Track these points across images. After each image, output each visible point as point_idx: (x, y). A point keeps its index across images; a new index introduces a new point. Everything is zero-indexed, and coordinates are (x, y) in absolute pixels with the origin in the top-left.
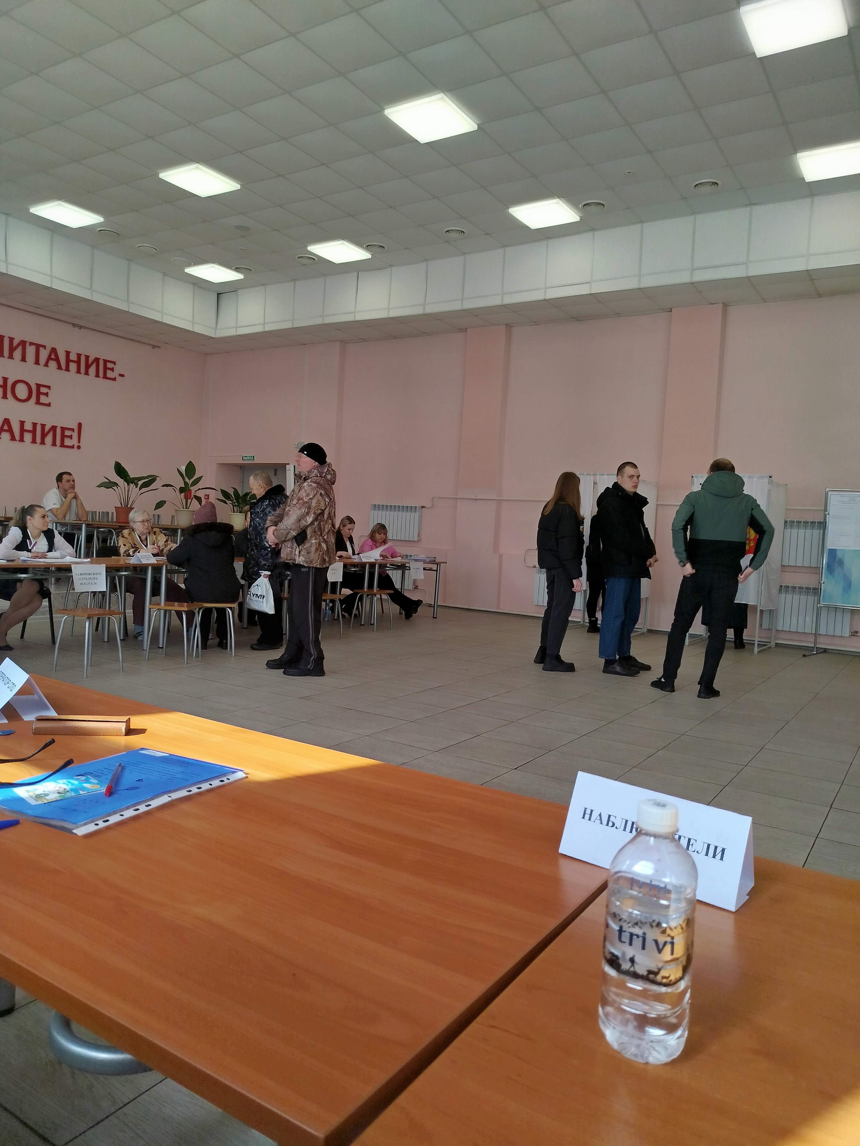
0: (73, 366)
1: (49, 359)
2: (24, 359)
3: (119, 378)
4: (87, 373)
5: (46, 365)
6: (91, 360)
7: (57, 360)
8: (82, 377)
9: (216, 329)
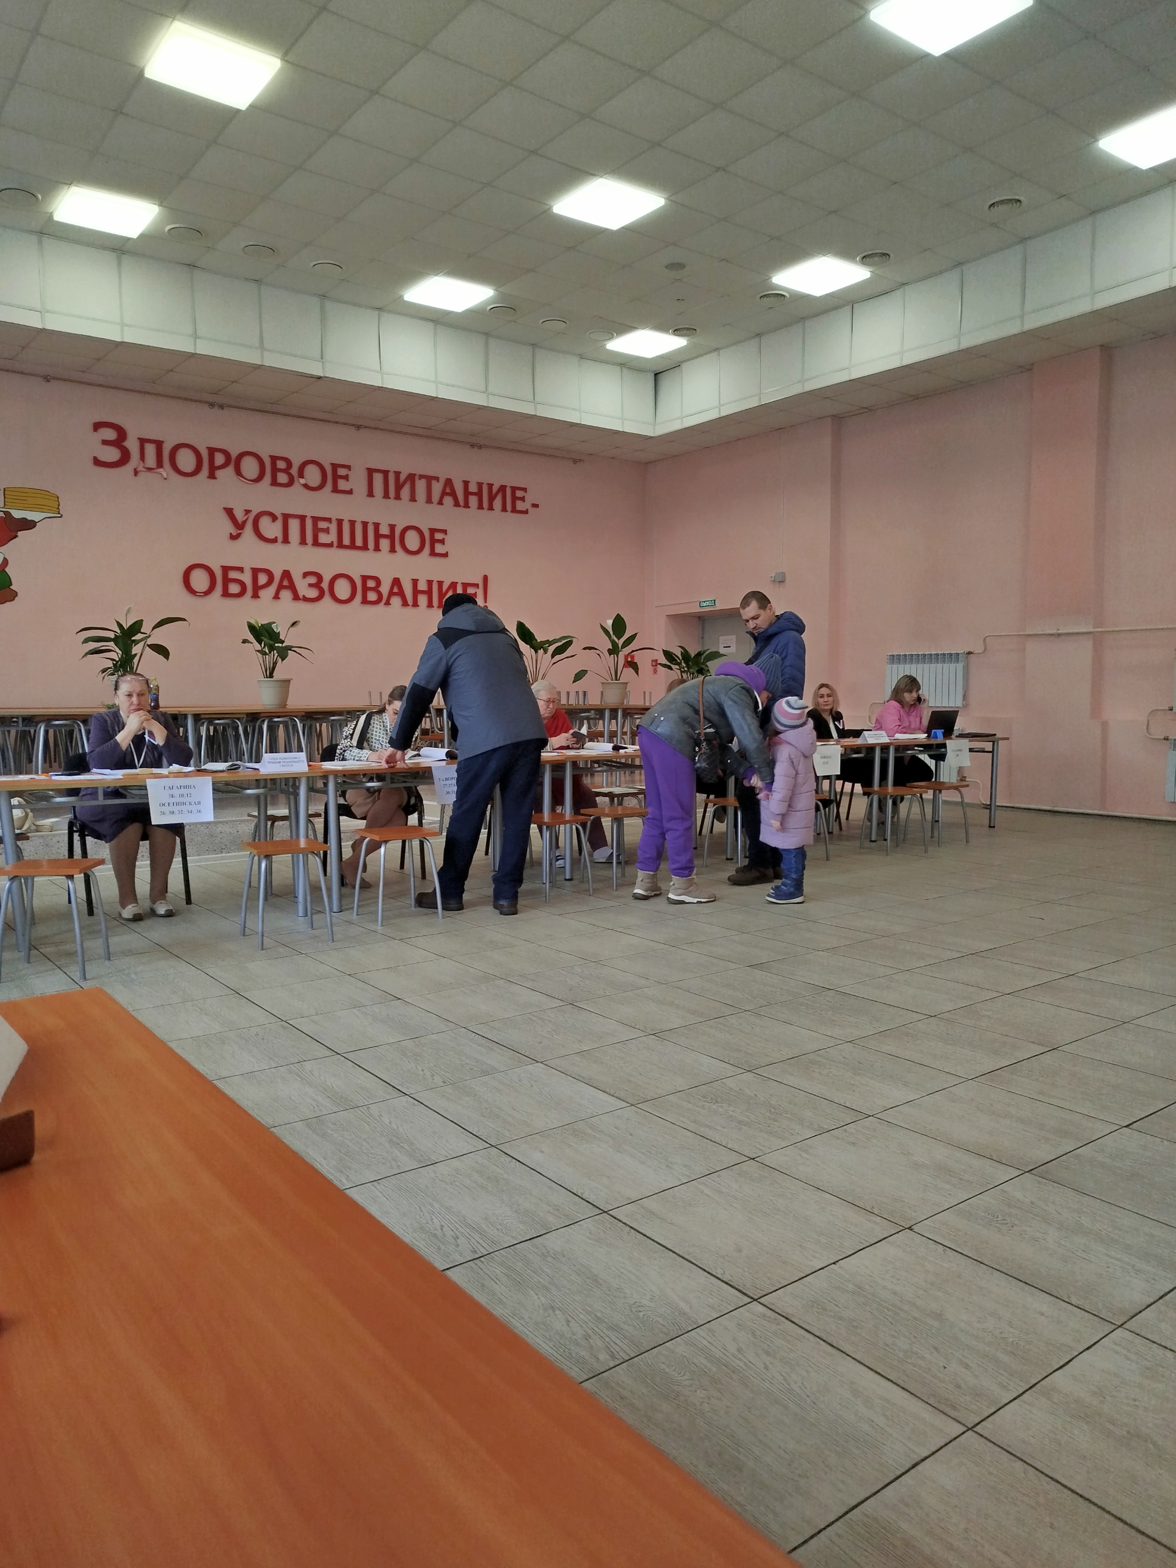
0: (473, 501)
1: (444, 494)
2: (413, 499)
3: (532, 510)
4: (491, 508)
5: (440, 503)
6: (495, 489)
7: (453, 494)
8: (485, 512)
9: (654, 424)
